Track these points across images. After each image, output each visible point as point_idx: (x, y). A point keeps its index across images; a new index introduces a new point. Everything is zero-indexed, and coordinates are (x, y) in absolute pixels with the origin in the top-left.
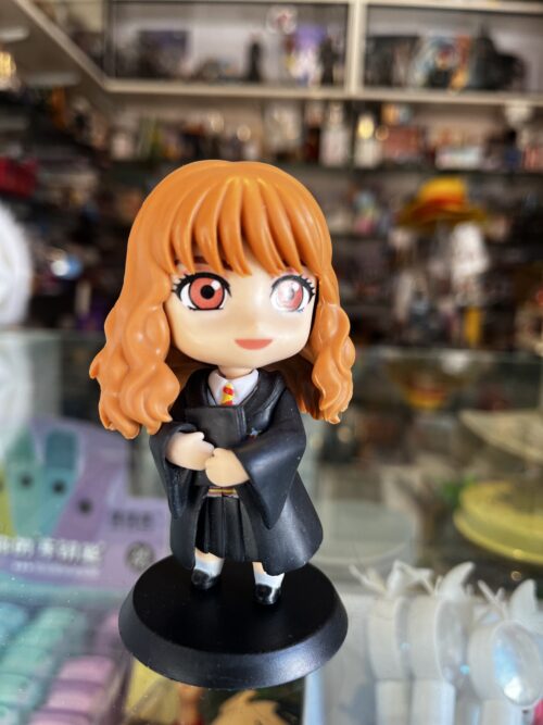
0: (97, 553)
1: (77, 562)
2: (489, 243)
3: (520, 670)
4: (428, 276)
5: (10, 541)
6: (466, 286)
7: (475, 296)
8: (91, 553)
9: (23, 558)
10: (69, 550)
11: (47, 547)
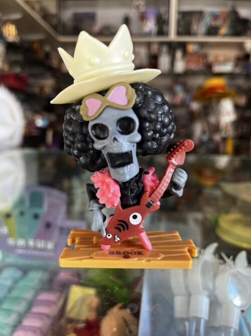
0: (53, 245)
1: (45, 250)
2: (237, 107)
4: (208, 123)
5: (15, 240)
6: (226, 127)
7: (230, 132)
8: (50, 246)
9: (21, 248)
10: (41, 244)
11: (31, 243)
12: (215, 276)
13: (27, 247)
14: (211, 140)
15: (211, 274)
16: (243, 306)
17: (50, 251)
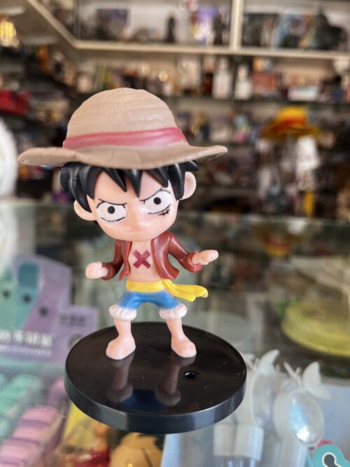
0: (50, 341)
1: (38, 346)
2: (320, 149)
3: (309, 422)
4: (280, 169)
6: (305, 176)
7: (309, 184)
8: (46, 341)
9: (4, 343)
10: (33, 338)
11: (19, 336)
12: (274, 395)
13: (12, 342)
14: (283, 193)
15: (268, 392)
16: (311, 442)
17: (45, 348)
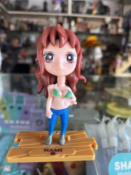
0: (29, 122)
1: (25, 125)
4: (89, 59)
5: (9, 121)
6: (98, 61)
13: (15, 124)
14: (90, 67)
17: (28, 125)
